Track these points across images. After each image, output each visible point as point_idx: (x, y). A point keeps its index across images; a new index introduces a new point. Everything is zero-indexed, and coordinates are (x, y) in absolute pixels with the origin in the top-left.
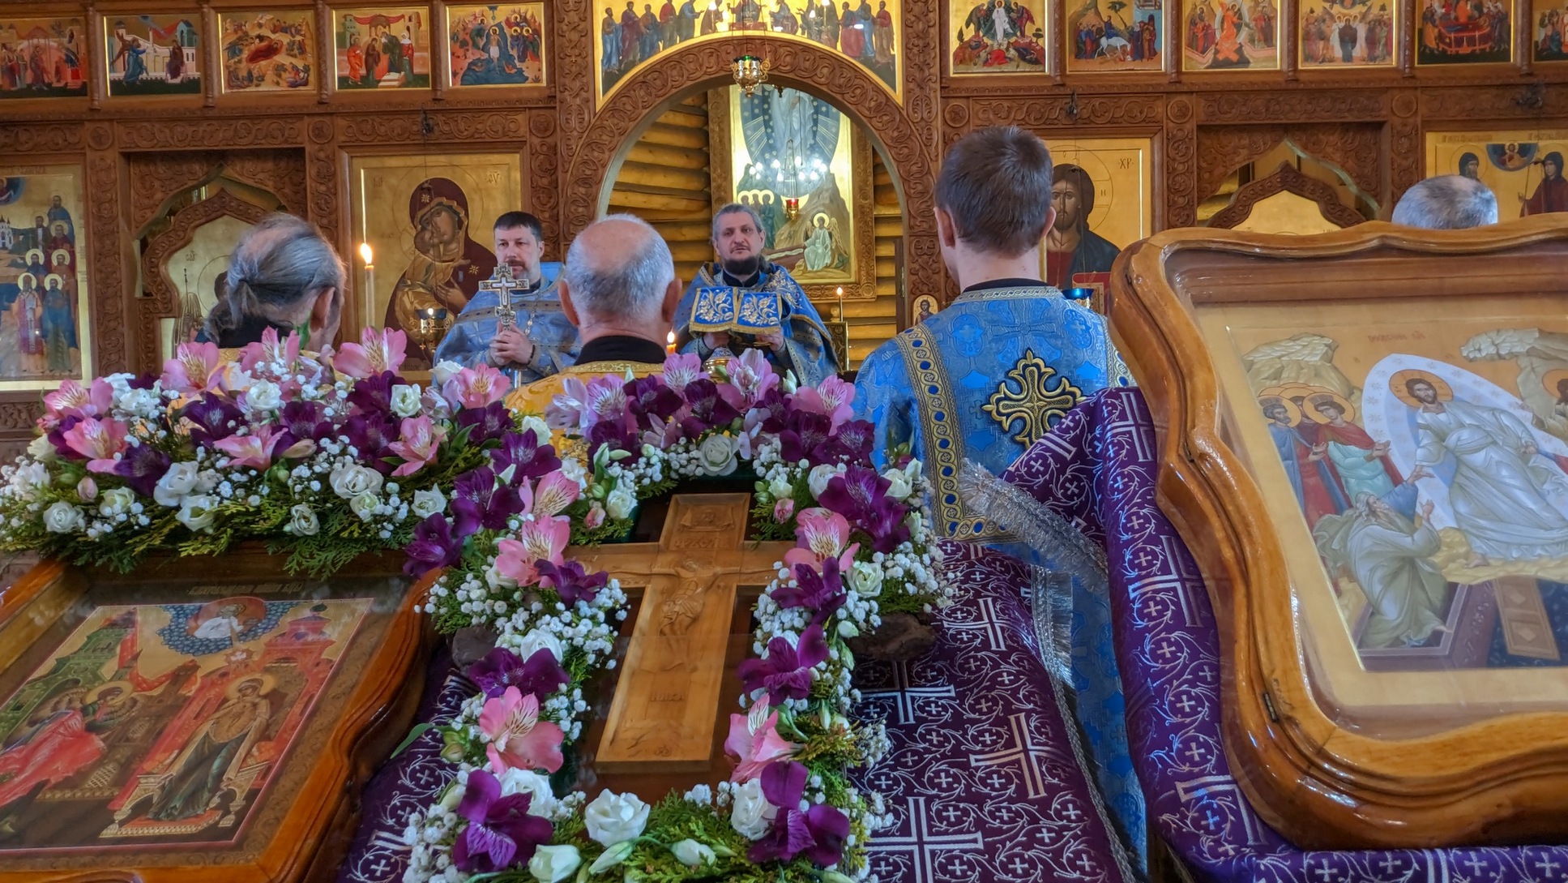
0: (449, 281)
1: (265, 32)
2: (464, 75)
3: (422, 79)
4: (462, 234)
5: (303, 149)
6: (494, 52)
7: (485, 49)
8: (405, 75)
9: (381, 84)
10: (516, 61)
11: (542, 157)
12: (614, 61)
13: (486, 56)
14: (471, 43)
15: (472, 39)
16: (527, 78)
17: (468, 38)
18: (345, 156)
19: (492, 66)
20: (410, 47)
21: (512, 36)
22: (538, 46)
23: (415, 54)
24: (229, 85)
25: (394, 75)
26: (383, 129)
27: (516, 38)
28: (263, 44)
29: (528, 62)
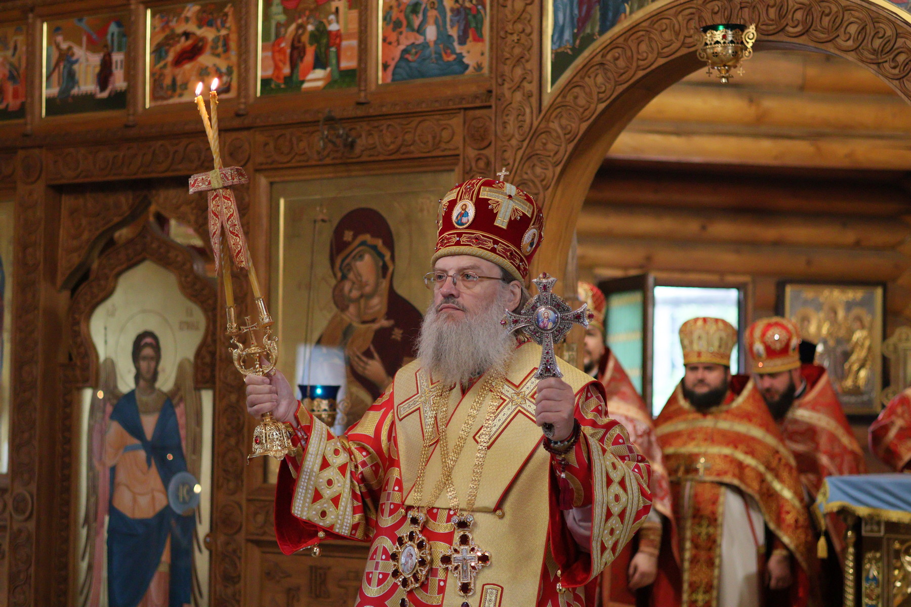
0: (369, 350)
1: (192, 27)
2: (396, 67)
3: (349, 76)
4: (385, 284)
6: (431, 33)
7: (420, 30)
8: (331, 71)
9: (306, 85)
10: (456, 44)
12: (567, 35)
13: (420, 39)
14: (405, 23)
15: (407, 18)
16: (466, 67)
17: (402, 17)
19: (427, 52)
20: (338, 34)
21: (452, 10)
22: (481, 22)
23: (345, 43)
24: (154, 97)
25: (319, 73)
26: (302, 145)
27: (456, 12)
28: (190, 42)
29: (470, 44)
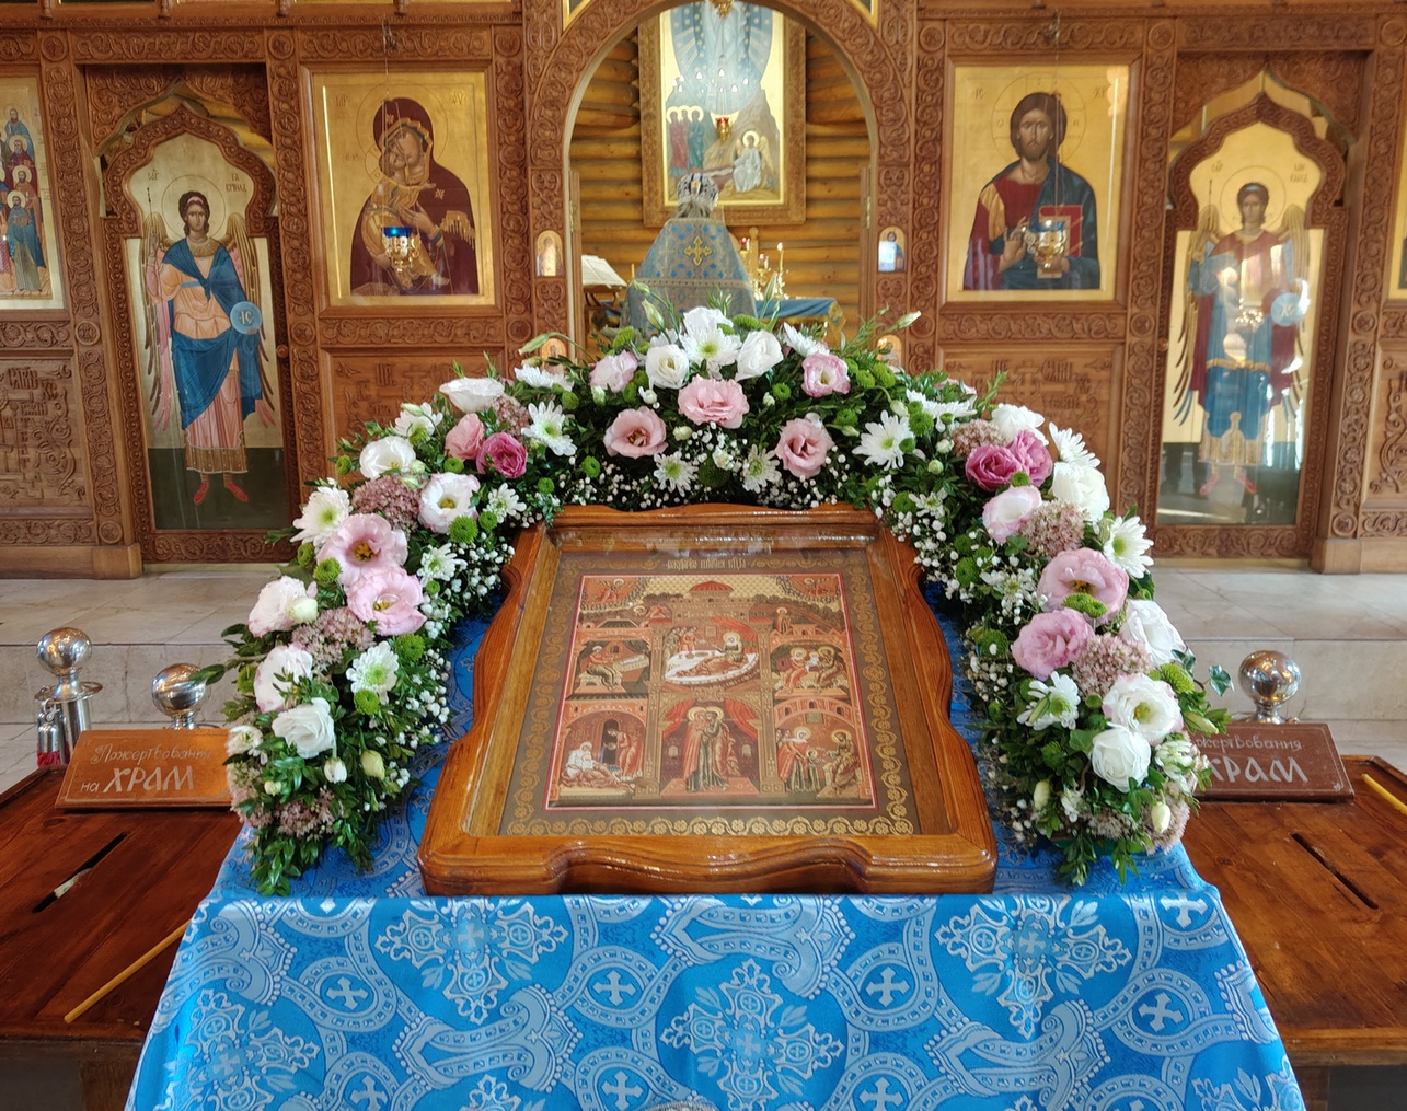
0: (415, 205)
5: (264, 65)
11: (507, 77)
18: (306, 72)
